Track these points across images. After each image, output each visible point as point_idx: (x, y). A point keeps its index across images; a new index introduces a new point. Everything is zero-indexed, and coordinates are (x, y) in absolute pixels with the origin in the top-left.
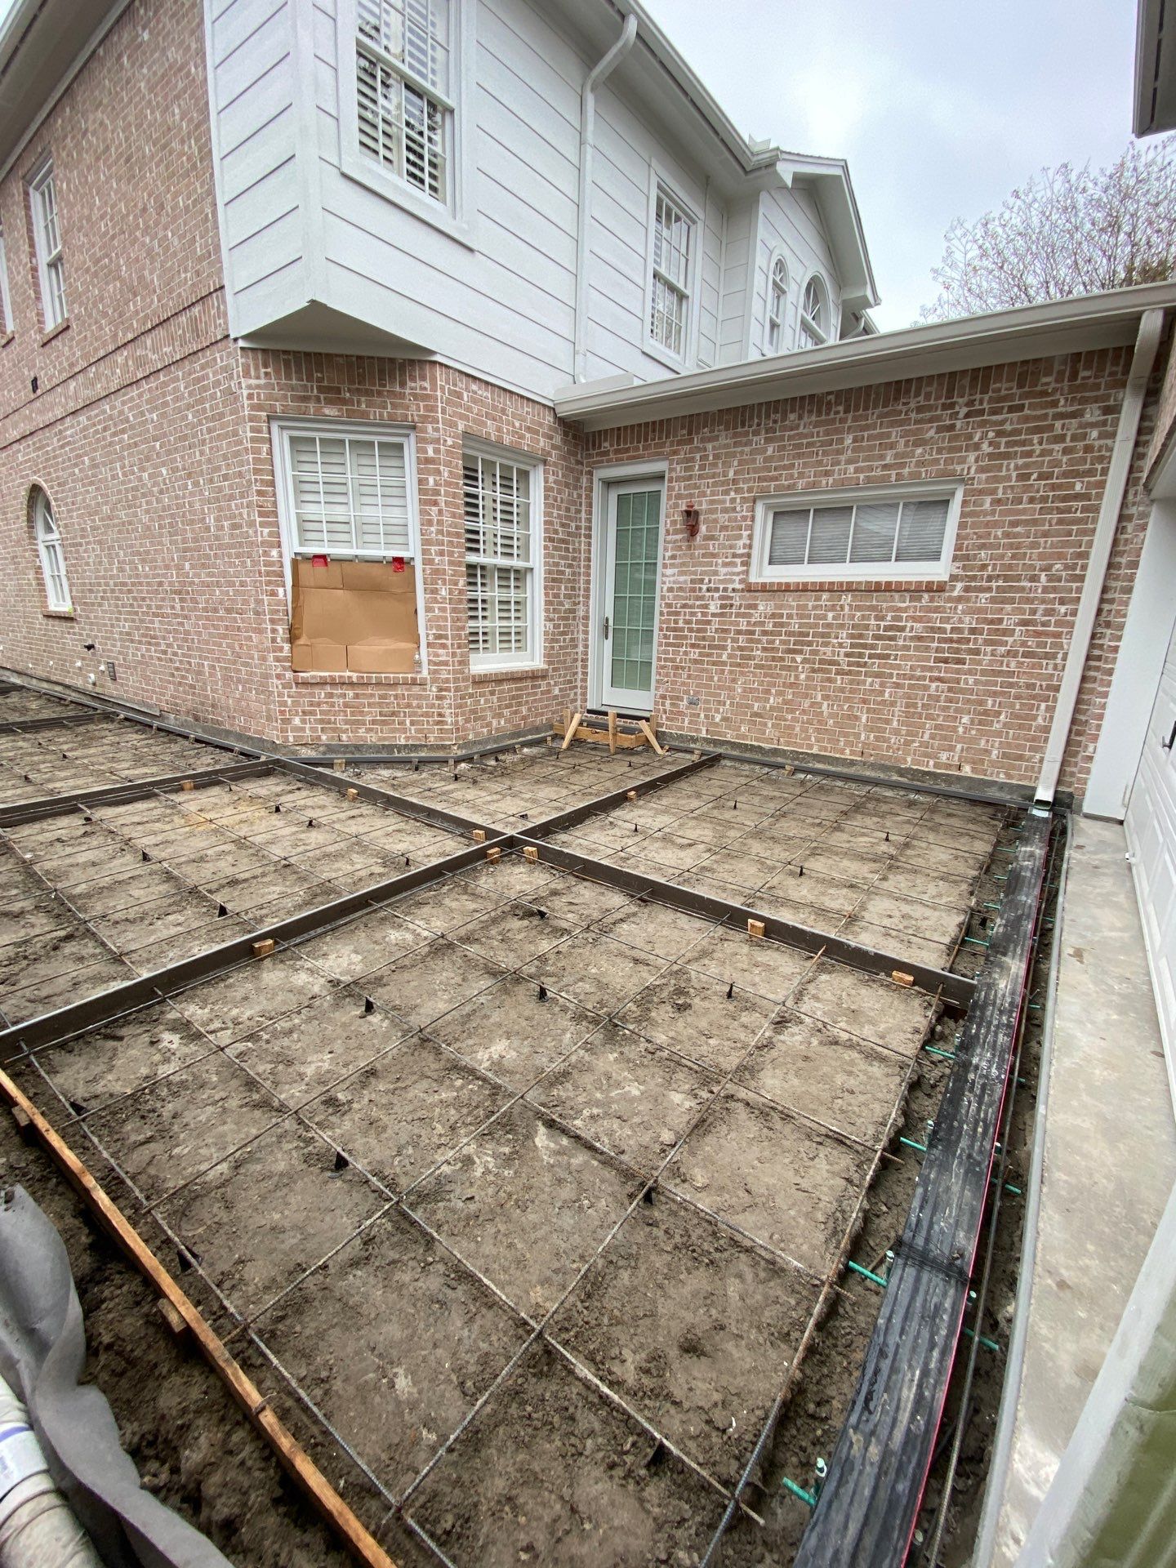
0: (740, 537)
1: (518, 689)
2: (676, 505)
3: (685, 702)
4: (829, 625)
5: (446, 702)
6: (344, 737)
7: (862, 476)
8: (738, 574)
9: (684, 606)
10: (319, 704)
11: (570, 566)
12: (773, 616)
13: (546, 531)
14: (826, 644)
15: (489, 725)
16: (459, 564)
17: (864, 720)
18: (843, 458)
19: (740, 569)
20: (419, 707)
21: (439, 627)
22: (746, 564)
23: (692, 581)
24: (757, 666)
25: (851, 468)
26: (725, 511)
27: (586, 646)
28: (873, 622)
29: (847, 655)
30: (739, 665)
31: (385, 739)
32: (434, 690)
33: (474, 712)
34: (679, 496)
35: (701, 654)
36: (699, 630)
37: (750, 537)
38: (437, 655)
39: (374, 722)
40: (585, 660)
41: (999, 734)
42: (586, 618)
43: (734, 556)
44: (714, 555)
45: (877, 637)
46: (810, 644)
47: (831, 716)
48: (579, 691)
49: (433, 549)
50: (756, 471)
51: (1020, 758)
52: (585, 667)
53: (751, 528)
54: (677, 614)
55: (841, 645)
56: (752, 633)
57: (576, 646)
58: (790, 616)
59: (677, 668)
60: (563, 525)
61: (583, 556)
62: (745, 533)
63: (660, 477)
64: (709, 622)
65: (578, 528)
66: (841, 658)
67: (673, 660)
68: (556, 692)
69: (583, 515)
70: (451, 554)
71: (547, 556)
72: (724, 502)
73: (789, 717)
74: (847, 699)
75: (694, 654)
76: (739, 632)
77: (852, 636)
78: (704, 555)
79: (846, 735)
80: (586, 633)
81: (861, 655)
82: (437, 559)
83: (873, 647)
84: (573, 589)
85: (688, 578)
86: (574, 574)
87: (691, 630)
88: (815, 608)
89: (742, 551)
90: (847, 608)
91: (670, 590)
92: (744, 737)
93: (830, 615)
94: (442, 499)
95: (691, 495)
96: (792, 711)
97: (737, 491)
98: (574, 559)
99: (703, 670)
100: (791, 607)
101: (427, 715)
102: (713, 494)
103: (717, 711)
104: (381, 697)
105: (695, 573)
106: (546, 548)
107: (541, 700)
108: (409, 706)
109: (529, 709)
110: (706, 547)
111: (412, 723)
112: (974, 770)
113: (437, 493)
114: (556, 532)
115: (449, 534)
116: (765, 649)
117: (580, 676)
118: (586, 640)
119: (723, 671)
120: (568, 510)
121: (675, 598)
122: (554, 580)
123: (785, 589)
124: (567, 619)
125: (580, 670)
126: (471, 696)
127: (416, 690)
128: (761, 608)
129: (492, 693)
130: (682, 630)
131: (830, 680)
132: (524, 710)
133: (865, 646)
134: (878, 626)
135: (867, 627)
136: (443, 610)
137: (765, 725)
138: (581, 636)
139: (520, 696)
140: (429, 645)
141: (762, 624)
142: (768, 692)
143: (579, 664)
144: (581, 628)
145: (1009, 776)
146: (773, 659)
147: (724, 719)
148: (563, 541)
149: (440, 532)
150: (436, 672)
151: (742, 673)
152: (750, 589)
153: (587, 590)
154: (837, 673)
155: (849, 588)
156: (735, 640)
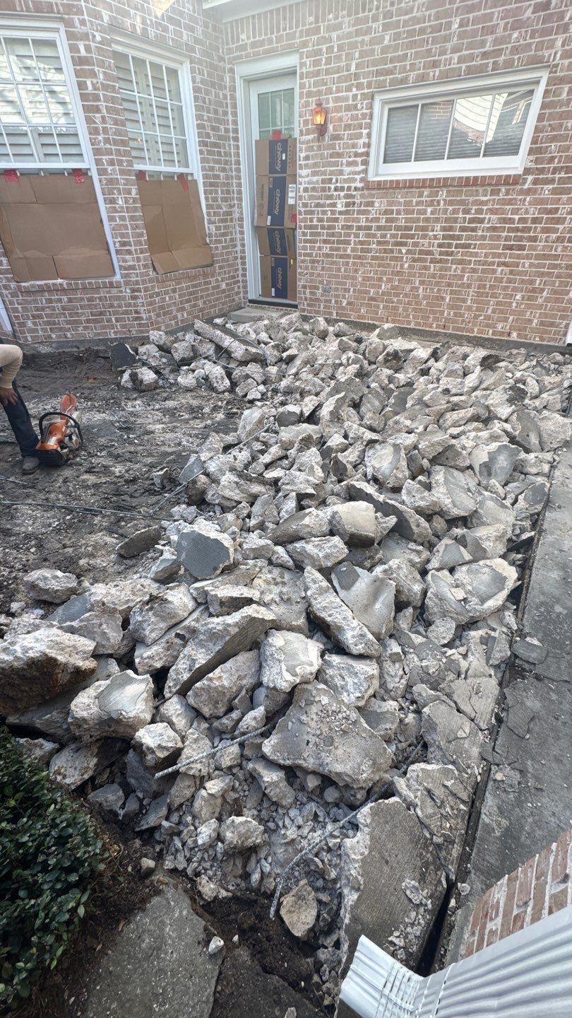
0: (360, 136)
1: (194, 286)
2: (307, 104)
3: (320, 291)
4: (427, 220)
5: (140, 301)
6: (69, 335)
7: (464, 66)
8: (359, 173)
9: (318, 205)
10: (43, 309)
11: (224, 170)
12: (386, 212)
13: (200, 135)
14: (424, 237)
15: (175, 317)
16: (129, 172)
17: (447, 300)
18: (449, 45)
19: (361, 168)
20: (120, 306)
21: (122, 235)
22: (365, 163)
23: (323, 181)
24: (373, 258)
25: (456, 56)
26: (348, 108)
27: (243, 245)
28: (461, 215)
29: (440, 246)
30: (360, 257)
31: (99, 334)
32: (127, 292)
33: (162, 308)
34: (309, 94)
35: (331, 249)
36: (330, 227)
37: (369, 135)
38: (125, 261)
39: (88, 321)
40: (243, 258)
41: (540, 307)
42: (241, 219)
43: (356, 155)
44: (340, 155)
45: (463, 229)
46: (412, 237)
47: (425, 297)
48: (241, 284)
49: (105, 158)
50: (374, 63)
51: (552, 324)
52: (244, 263)
53: (369, 126)
54: (312, 213)
55: (435, 237)
56: (370, 228)
57: (235, 246)
58: (398, 212)
59: (313, 262)
60: (213, 129)
61: (233, 159)
62: (365, 132)
63: (291, 73)
64: (336, 220)
65: (227, 131)
66: (436, 249)
67: (310, 255)
68: (224, 286)
69: (230, 118)
70: (120, 163)
71: (203, 160)
72: (346, 99)
73: (395, 299)
74: (438, 284)
75: (326, 249)
76: (359, 228)
77: (444, 229)
78: (332, 156)
79: (434, 312)
80: (242, 233)
81: (449, 246)
82: (110, 168)
83: (459, 238)
84: (228, 192)
85: (320, 178)
86: (227, 177)
87: (323, 227)
88: (418, 203)
89: (361, 150)
90: (442, 202)
91: (306, 190)
92: (363, 317)
93: (429, 210)
94: (102, 104)
95: (319, 93)
96: (397, 295)
97: (359, 86)
98: (226, 162)
99: (333, 263)
100: (400, 204)
101: (126, 312)
102: (338, 91)
103: (344, 297)
104: (90, 300)
105: (324, 173)
106: (201, 152)
107: (213, 294)
108: (112, 306)
109: (205, 302)
110: (333, 147)
111: (117, 320)
112: (519, 336)
113: (97, 98)
114: (208, 136)
115: (115, 142)
116: (379, 243)
117: (240, 272)
118: (243, 239)
119: (348, 263)
120: (216, 112)
121: (311, 197)
122: (211, 184)
123: (396, 186)
124: (225, 221)
125: (240, 267)
126: (158, 294)
127: (114, 291)
128: (377, 205)
129: (174, 291)
130: (316, 227)
131: (426, 268)
132: (200, 303)
133: (452, 237)
134: (465, 218)
135: (456, 220)
136: (122, 218)
137: (378, 307)
138: (238, 236)
139: (195, 292)
140: (118, 252)
141: (377, 220)
142: (380, 280)
143: (239, 261)
144: (238, 229)
145: (542, 339)
146: (385, 251)
147: (349, 303)
148: (216, 145)
149: (107, 141)
150: (127, 276)
151: (362, 264)
152: (368, 186)
153: (240, 192)
154: (431, 262)
155: (445, 183)
156: (357, 236)
